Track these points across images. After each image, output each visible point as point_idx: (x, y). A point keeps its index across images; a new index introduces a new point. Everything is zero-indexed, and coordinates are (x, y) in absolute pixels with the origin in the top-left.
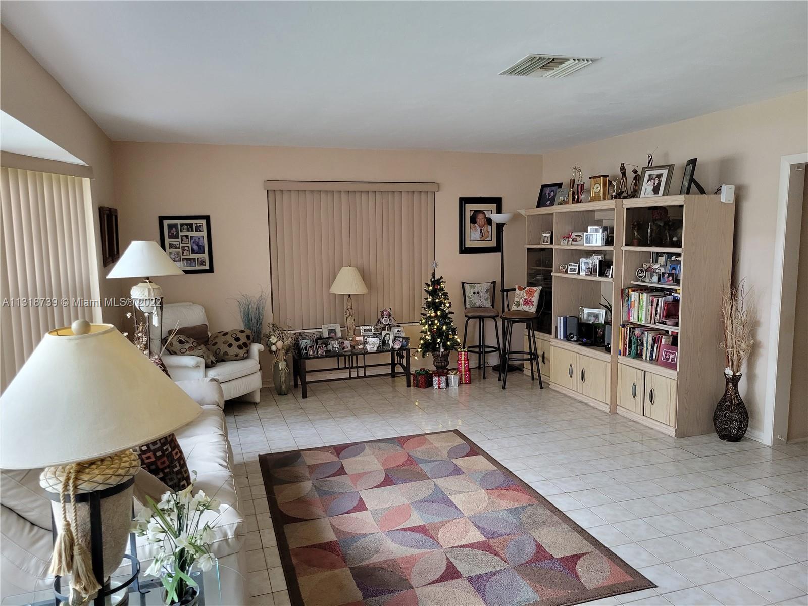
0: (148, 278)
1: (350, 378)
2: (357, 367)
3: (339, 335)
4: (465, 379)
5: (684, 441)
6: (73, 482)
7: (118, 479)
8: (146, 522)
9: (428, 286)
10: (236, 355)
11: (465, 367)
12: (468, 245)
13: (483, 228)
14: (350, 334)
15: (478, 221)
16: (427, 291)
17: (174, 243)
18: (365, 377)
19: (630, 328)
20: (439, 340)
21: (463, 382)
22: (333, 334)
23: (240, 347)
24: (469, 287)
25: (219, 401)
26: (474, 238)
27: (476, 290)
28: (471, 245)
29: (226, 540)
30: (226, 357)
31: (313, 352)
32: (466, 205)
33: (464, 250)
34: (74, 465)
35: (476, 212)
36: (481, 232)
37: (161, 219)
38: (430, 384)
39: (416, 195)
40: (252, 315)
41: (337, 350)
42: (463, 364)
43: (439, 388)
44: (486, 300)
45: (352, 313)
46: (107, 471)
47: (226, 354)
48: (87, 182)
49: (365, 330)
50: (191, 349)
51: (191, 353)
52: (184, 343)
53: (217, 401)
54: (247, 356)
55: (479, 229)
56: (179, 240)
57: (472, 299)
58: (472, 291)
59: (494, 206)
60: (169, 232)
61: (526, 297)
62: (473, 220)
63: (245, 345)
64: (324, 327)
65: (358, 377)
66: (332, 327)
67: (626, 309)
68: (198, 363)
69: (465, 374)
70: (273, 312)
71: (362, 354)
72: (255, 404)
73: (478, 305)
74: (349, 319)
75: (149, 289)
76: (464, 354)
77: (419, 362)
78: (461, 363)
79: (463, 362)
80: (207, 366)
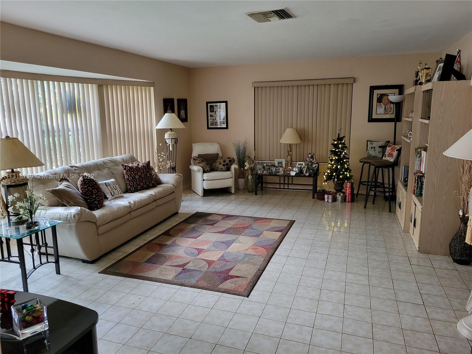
0: (171, 129)
3: (284, 166)
4: (348, 199)
9: (335, 141)
10: (222, 169)
11: (349, 192)
12: (374, 116)
13: (387, 106)
14: (288, 165)
15: (383, 101)
16: (333, 144)
20: (334, 174)
21: (347, 201)
22: (281, 165)
23: (224, 165)
24: (369, 143)
26: (379, 111)
27: (373, 146)
28: (376, 117)
30: (218, 169)
31: (261, 172)
32: (375, 90)
33: (371, 120)
35: (382, 95)
36: (385, 108)
37: (207, 103)
38: (323, 199)
41: (274, 172)
42: (348, 190)
43: (328, 201)
45: (290, 154)
47: (218, 167)
48: (152, 88)
49: (299, 164)
50: (199, 163)
51: (199, 165)
52: (196, 160)
54: (228, 169)
55: (384, 106)
56: (214, 113)
57: (370, 151)
58: (371, 146)
59: (396, 91)
60: (210, 109)
61: (390, 152)
62: (380, 100)
63: (227, 164)
64: (276, 160)
66: (280, 160)
68: (198, 169)
69: (349, 196)
70: (255, 150)
73: (373, 155)
74: (288, 157)
76: (349, 184)
78: (347, 189)
79: (348, 188)
80: (204, 172)
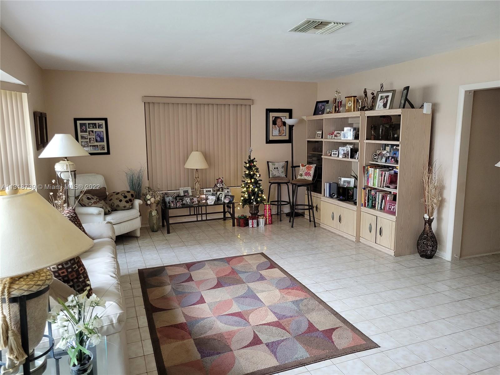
0: (66, 158)
1: (197, 221)
2: (202, 214)
3: (190, 194)
4: (269, 221)
5: (399, 258)
6: (8, 290)
7: (38, 287)
8: (56, 314)
9: (246, 163)
10: (125, 207)
11: (269, 214)
12: (271, 138)
13: (280, 128)
14: (197, 194)
15: (277, 123)
16: (245, 167)
17: (84, 136)
18: (207, 220)
19: (368, 190)
20: (253, 198)
21: (268, 223)
22: (187, 194)
23: (127, 202)
24: (271, 164)
25: (112, 235)
26: (275, 134)
27: (276, 166)
28: (273, 138)
29: (112, 324)
30: (118, 208)
31: (174, 205)
32: (270, 113)
33: (269, 141)
34: (8, 279)
35: (277, 118)
36: (279, 130)
37: (76, 120)
38: (247, 224)
39: (239, 107)
40: (135, 181)
41: (189, 203)
42: (267, 212)
43: (253, 227)
44: (282, 172)
45: (198, 180)
46: (30, 283)
47: (118, 206)
48: (25, 95)
49: (207, 191)
50: (95, 203)
51: (95, 205)
52: (91, 199)
53: (111, 236)
54: (132, 207)
55: (278, 129)
56: (88, 133)
57: (274, 172)
58: (274, 167)
59: (287, 114)
60: (81, 128)
61: (306, 171)
62: (274, 123)
63: (130, 200)
64: (181, 189)
65: (202, 220)
66: (186, 189)
67: (366, 179)
68: (100, 212)
69: (269, 218)
70: (148, 180)
71: (204, 206)
72: (137, 237)
73: (277, 175)
74: (196, 184)
75: (67, 165)
76: (268, 206)
77: (240, 210)
78: (266, 211)
79: (267, 211)
80: (106, 214)
